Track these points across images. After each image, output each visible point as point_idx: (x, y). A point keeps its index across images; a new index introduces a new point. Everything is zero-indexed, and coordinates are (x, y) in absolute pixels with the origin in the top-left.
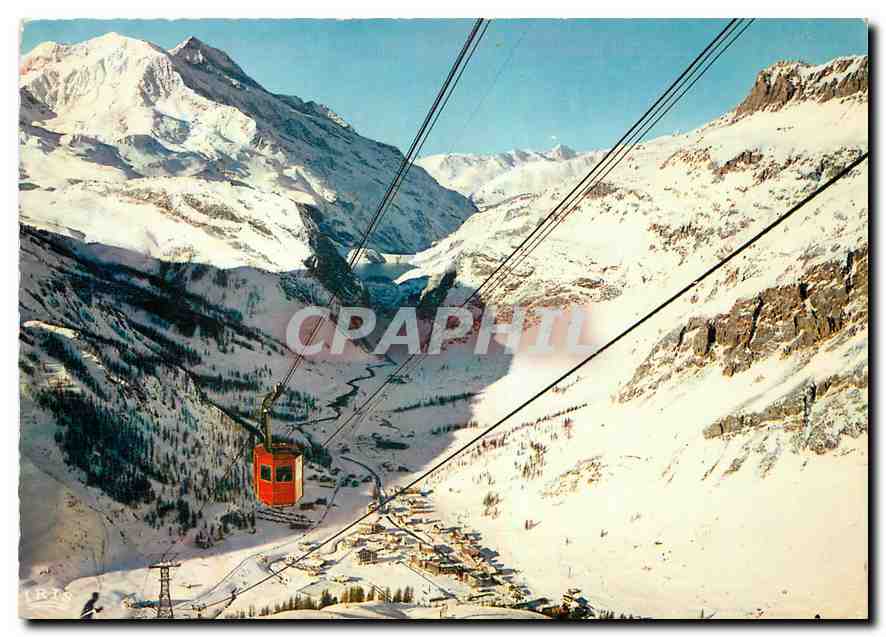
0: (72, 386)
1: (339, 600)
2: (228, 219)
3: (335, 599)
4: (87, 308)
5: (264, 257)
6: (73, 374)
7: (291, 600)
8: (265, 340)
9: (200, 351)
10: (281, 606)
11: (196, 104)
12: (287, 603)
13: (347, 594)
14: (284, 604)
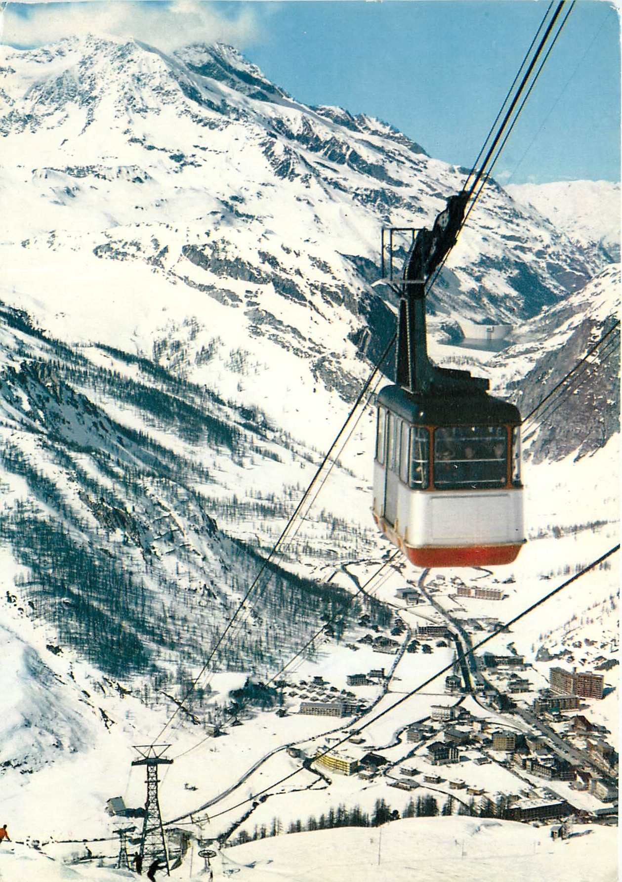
0: (38, 511)
1: (401, 814)
2: (243, 278)
3: (396, 812)
4: (55, 404)
5: (295, 331)
6: (38, 494)
7: (332, 813)
8: (297, 448)
9: (207, 463)
10: (318, 820)
11: (200, 121)
12: (327, 816)
13: (412, 805)
14: (322, 818)
